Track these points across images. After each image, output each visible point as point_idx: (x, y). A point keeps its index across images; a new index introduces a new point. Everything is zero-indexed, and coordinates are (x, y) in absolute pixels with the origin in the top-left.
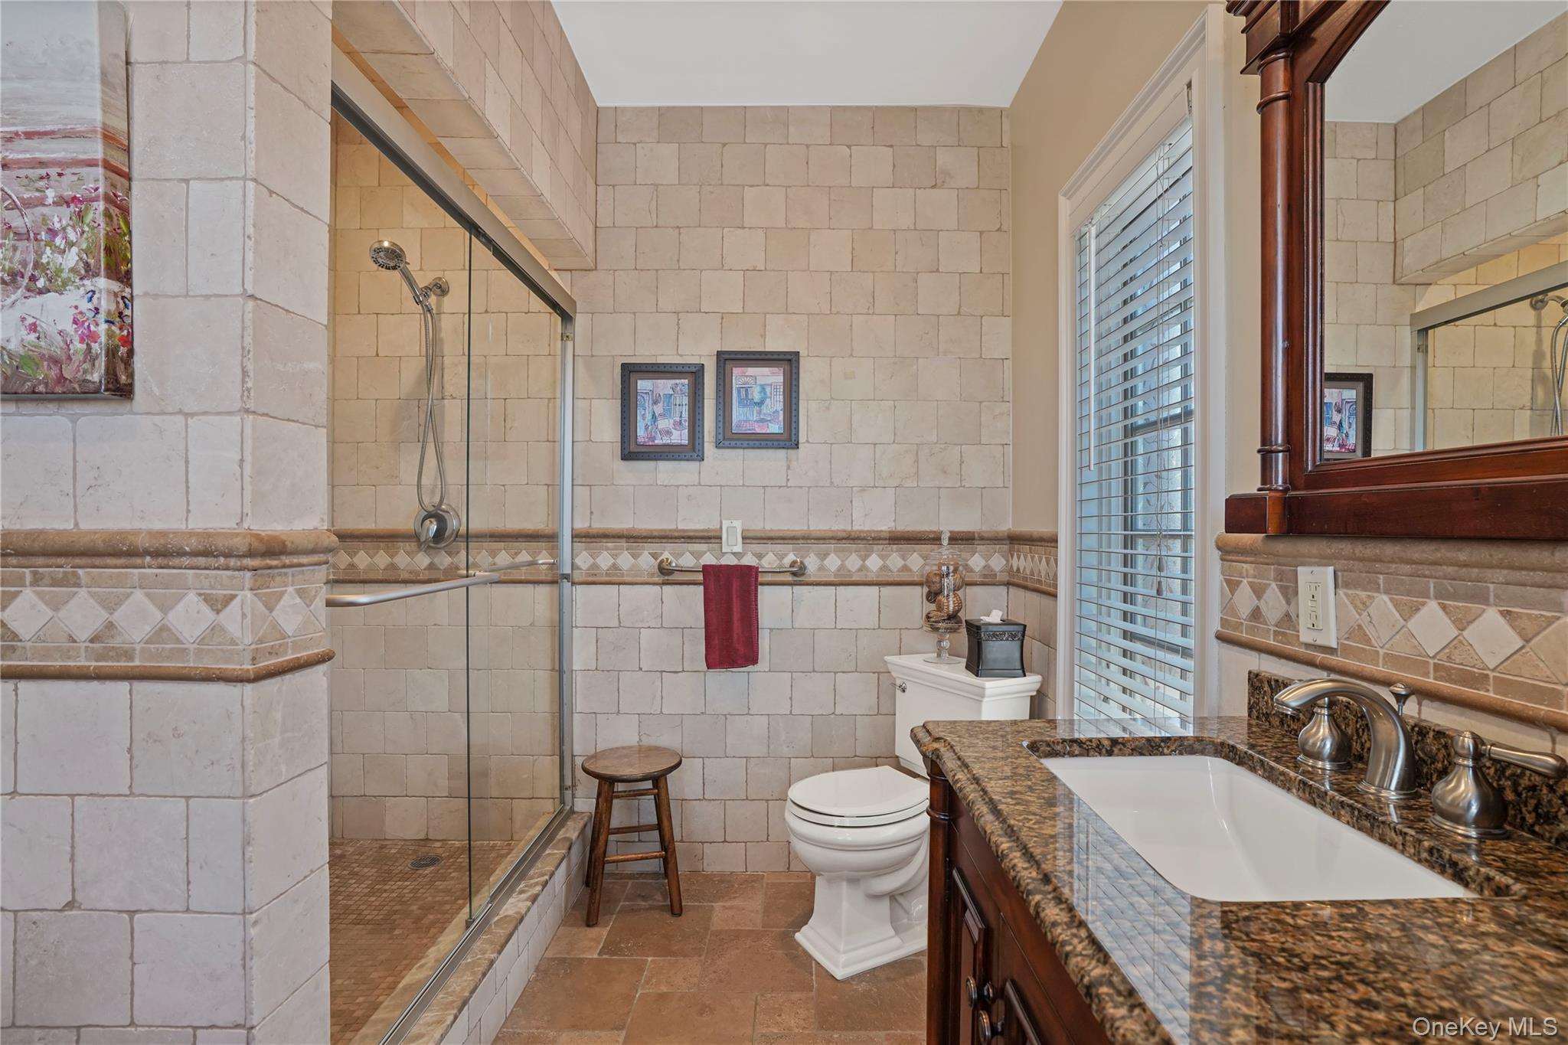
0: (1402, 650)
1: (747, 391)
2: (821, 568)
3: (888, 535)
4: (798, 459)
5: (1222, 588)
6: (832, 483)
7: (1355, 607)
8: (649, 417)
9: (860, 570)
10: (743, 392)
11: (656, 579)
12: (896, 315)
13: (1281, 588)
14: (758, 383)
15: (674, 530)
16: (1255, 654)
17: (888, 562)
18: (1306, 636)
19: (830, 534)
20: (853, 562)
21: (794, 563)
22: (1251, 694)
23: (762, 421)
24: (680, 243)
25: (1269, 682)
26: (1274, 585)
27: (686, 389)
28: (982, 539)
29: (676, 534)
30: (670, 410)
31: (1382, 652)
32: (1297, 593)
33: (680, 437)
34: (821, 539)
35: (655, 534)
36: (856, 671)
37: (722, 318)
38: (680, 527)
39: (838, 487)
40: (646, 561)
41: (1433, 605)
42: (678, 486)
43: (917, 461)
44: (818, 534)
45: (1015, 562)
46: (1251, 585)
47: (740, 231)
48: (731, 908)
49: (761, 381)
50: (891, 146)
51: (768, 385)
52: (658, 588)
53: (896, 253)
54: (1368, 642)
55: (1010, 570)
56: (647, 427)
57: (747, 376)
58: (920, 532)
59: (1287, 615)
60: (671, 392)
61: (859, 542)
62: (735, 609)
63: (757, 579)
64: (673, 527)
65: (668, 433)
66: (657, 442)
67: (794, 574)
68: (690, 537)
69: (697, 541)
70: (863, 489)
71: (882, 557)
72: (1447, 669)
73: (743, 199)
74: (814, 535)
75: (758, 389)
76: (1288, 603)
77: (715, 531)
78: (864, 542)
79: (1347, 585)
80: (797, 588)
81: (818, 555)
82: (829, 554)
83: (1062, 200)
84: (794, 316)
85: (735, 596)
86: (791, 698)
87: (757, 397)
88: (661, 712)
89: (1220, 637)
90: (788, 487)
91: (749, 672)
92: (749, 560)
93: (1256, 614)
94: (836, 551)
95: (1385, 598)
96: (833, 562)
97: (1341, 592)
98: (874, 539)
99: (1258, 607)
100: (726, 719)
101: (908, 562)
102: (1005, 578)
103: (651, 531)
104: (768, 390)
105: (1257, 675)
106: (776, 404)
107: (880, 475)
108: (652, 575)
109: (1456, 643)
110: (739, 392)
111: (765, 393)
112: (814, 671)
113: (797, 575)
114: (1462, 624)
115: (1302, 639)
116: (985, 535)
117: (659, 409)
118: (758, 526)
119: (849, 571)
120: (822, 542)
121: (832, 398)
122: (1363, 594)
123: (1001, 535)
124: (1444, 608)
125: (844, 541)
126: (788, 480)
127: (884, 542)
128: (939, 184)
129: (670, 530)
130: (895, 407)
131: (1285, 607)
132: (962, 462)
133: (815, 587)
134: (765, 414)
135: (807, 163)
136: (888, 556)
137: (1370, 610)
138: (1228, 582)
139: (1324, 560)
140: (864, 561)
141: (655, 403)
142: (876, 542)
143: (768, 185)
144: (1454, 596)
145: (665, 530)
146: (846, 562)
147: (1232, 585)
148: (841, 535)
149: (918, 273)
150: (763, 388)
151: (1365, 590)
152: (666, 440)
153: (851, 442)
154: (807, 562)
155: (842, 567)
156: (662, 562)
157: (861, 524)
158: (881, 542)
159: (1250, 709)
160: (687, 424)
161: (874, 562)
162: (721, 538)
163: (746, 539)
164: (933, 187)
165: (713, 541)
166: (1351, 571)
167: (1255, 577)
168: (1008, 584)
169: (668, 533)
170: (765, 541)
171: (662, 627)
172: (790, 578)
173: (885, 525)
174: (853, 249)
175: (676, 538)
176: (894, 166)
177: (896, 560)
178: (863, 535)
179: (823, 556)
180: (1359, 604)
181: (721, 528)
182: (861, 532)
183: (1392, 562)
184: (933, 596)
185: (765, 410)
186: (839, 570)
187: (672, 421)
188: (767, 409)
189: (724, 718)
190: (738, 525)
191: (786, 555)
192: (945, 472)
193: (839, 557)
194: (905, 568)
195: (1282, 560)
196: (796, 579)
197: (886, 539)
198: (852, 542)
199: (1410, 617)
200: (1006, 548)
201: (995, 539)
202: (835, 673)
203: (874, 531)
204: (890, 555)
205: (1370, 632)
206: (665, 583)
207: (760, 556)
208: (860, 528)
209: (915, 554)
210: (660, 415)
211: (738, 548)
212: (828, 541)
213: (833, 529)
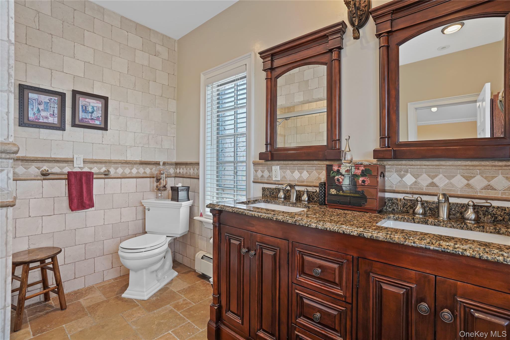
0: (291, 179)
1: (86, 107)
2: (116, 173)
3: (139, 162)
4: (106, 134)
5: (253, 172)
6: (119, 144)
7: (283, 173)
8: (35, 110)
9: (129, 173)
10: (84, 107)
11: (39, 178)
12: (142, 92)
13: (268, 171)
14: (91, 105)
15: (50, 158)
16: (262, 184)
17: (139, 171)
18: (274, 179)
19: (119, 161)
20: (127, 171)
21: (105, 171)
22: (263, 192)
23: (92, 119)
24: (52, 41)
25: (267, 189)
26: (266, 170)
27: (56, 101)
28: (168, 164)
29: (51, 159)
30: (48, 109)
31: (288, 180)
32: (272, 171)
33: (54, 120)
34: (116, 163)
35: (39, 159)
36: (128, 207)
37: (74, 77)
38: (52, 157)
39: (122, 145)
40: (33, 170)
41: (297, 171)
42: (51, 140)
43: (148, 139)
44: (115, 161)
45: (178, 171)
46: (261, 171)
47: (82, 46)
48: (88, 299)
49: (92, 104)
50: (142, 38)
51: (95, 106)
52: (41, 181)
53: (143, 72)
54: (286, 178)
55: (176, 173)
56: (34, 114)
57: (86, 102)
58: (149, 161)
59: (270, 176)
60: (48, 101)
61: (129, 164)
62: (84, 188)
63: (93, 177)
64: (49, 156)
65: (47, 118)
66: (40, 121)
67: (105, 175)
68: (58, 161)
69: (61, 162)
70: (131, 147)
71: (137, 169)
72: (299, 181)
73: (84, 34)
74: (113, 161)
75: (91, 107)
76: (270, 173)
77: (71, 158)
78: (131, 164)
79: (282, 169)
80: (106, 180)
81: (114, 168)
82: (118, 168)
83: (202, 75)
84: (105, 84)
85: (84, 183)
86: (104, 219)
87: (90, 110)
88: (42, 233)
89: (254, 182)
90: (103, 144)
91: (86, 212)
92: (86, 170)
93: (262, 176)
94: (121, 167)
95: (289, 170)
96: (120, 171)
97: (281, 170)
98: (134, 163)
99: (263, 175)
100: (76, 230)
101: (146, 171)
102: (174, 175)
103: (37, 158)
104: (95, 108)
105: (264, 188)
106: (99, 114)
107: (136, 142)
108: (37, 176)
109: (300, 177)
110: (82, 107)
111: (94, 109)
112: (113, 208)
113: (106, 175)
114: (301, 174)
115: (273, 180)
116: (169, 163)
117: (41, 107)
118: (90, 157)
119: (126, 174)
120: (116, 164)
121: (120, 115)
122: (285, 170)
123: (173, 163)
124: (298, 171)
125: (124, 164)
126: (103, 142)
127: (138, 164)
128: (157, 55)
129: (48, 158)
130: (142, 121)
131: (269, 174)
132: (162, 141)
133: (113, 179)
134: (93, 117)
135: (111, 31)
136: (139, 169)
137: (286, 173)
138: (255, 171)
139: (278, 165)
140: (131, 170)
141: (40, 104)
142: (135, 164)
143: (95, 33)
144: (300, 169)
145: (45, 158)
146: (125, 171)
147: (256, 171)
148: (123, 162)
149: (150, 81)
150: (93, 107)
151: (285, 169)
152: (45, 121)
153: (126, 131)
154: (110, 170)
155: (123, 172)
156: (42, 171)
157: (129, 158)
158: (137, 164)
159: (263, 195)
160: (57, 115)
161: (134, 171)
162: (73, 162)
163: (85, 162)
164: (155, 55)
165: (69, 162)
166: (283, 166)
167: (262, 169)
168: (175, 177)
169: (46, 159)
170: (93, 163)
171: (42, 197)
172: (103, 176)
173: (138, 159)
174: (128, 67)
175: (51, 161)
176: (143, 45)
177: (142, 170)
178: (131, 162)
179: (116, 169)
180: (284, 172)
181: (73, 158)
182: (130, 161)
183: (290, 164)
184: (158, 180)
185: (93, 115)
186: (122, 173)
187: (49, 114)
188: (95, 115)
189: (75, 230)
190: (82, 157)
191: (102, 168)
192: (157, 143)
193: (122, 169)
194: (145, 173)
195: (268, 165)
196: (106, 176)
197: (138, 163)
198: (127, 164)
199: (293, 173)
200: (174, 166)
201: (171, 164)
202: (121, 208)
203: (135, 161)
204: (140, 168)
205: (286, 177)
206: (44, 179)
207: (91, 169)
208: (130, 160)
209: (148, 168)
210: (42, 110)
211: (82, 165)
212: (118, 164)
213: (120, 159)
